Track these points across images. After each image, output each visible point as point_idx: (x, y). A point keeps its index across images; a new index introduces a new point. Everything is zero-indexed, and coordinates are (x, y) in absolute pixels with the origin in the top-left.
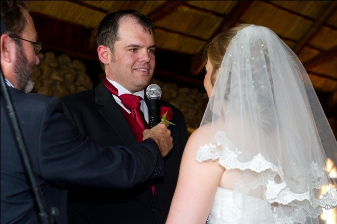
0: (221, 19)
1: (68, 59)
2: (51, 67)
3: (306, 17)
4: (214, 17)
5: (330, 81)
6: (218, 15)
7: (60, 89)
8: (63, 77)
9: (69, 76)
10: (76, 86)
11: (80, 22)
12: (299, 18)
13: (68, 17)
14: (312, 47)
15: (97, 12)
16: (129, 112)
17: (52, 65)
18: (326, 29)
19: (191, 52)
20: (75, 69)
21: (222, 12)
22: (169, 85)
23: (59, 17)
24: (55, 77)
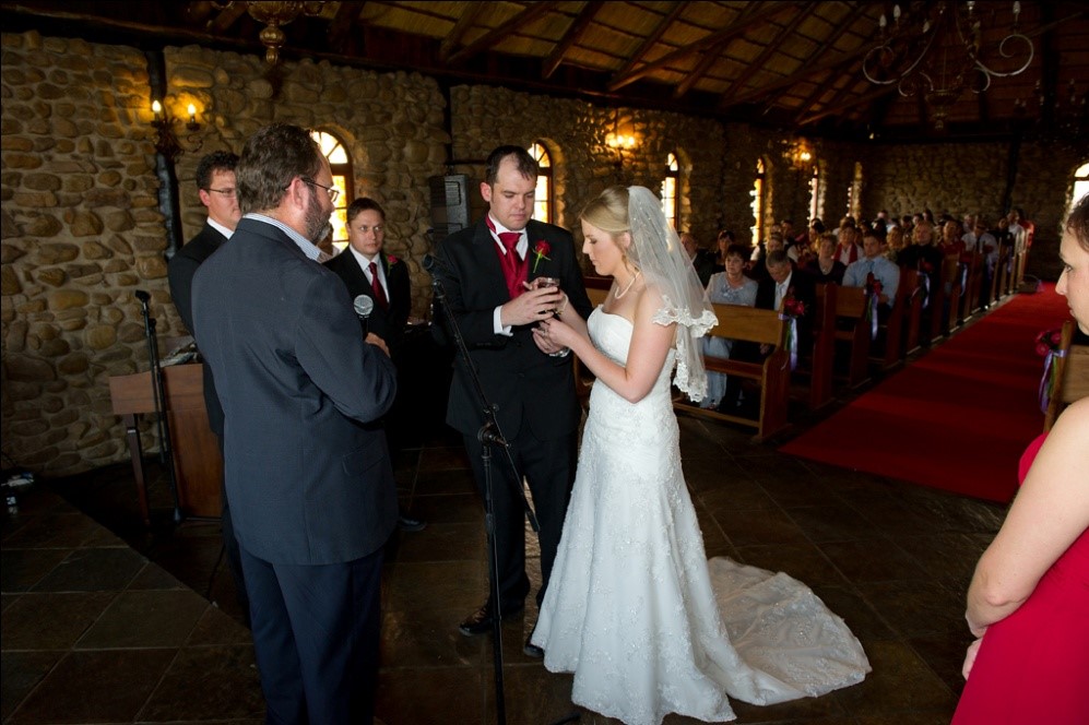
0: (572, 20)
1: (420, 77)
2: (404, 88)
3: (656, 12)
4: (565, 18)
5: (676, 74)
6: (569, 15)
7: (414, 110)
8: (417, 97)
9: (422, 96)
10: (430, 106)
11: (429, 33)
12: (651, 14)
13: (416, 29)
14: (662, 42)
15: (446, 22)
16: (504, 251)
17: (405, 85)
18: (676, 23)
19: (542, 54)
20: (428, 87)
21: (574, 12)
22: (520, 94)
23: (407, 29)
24: (409, 98)
